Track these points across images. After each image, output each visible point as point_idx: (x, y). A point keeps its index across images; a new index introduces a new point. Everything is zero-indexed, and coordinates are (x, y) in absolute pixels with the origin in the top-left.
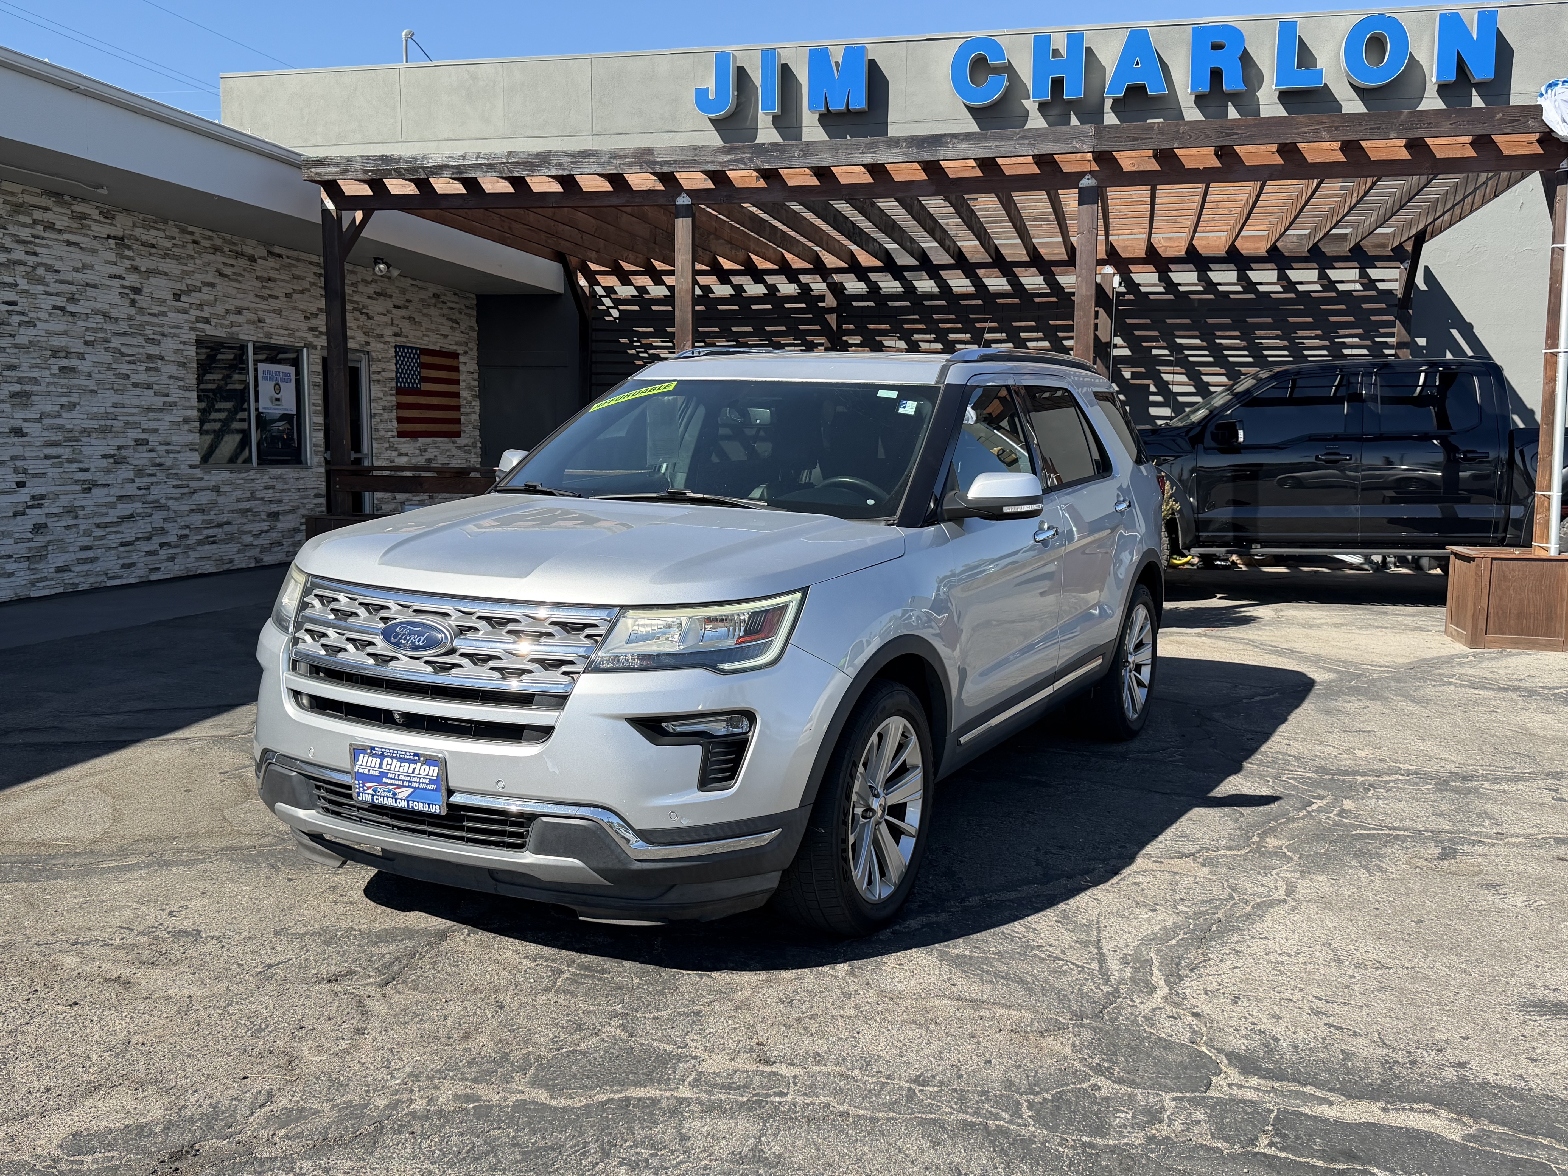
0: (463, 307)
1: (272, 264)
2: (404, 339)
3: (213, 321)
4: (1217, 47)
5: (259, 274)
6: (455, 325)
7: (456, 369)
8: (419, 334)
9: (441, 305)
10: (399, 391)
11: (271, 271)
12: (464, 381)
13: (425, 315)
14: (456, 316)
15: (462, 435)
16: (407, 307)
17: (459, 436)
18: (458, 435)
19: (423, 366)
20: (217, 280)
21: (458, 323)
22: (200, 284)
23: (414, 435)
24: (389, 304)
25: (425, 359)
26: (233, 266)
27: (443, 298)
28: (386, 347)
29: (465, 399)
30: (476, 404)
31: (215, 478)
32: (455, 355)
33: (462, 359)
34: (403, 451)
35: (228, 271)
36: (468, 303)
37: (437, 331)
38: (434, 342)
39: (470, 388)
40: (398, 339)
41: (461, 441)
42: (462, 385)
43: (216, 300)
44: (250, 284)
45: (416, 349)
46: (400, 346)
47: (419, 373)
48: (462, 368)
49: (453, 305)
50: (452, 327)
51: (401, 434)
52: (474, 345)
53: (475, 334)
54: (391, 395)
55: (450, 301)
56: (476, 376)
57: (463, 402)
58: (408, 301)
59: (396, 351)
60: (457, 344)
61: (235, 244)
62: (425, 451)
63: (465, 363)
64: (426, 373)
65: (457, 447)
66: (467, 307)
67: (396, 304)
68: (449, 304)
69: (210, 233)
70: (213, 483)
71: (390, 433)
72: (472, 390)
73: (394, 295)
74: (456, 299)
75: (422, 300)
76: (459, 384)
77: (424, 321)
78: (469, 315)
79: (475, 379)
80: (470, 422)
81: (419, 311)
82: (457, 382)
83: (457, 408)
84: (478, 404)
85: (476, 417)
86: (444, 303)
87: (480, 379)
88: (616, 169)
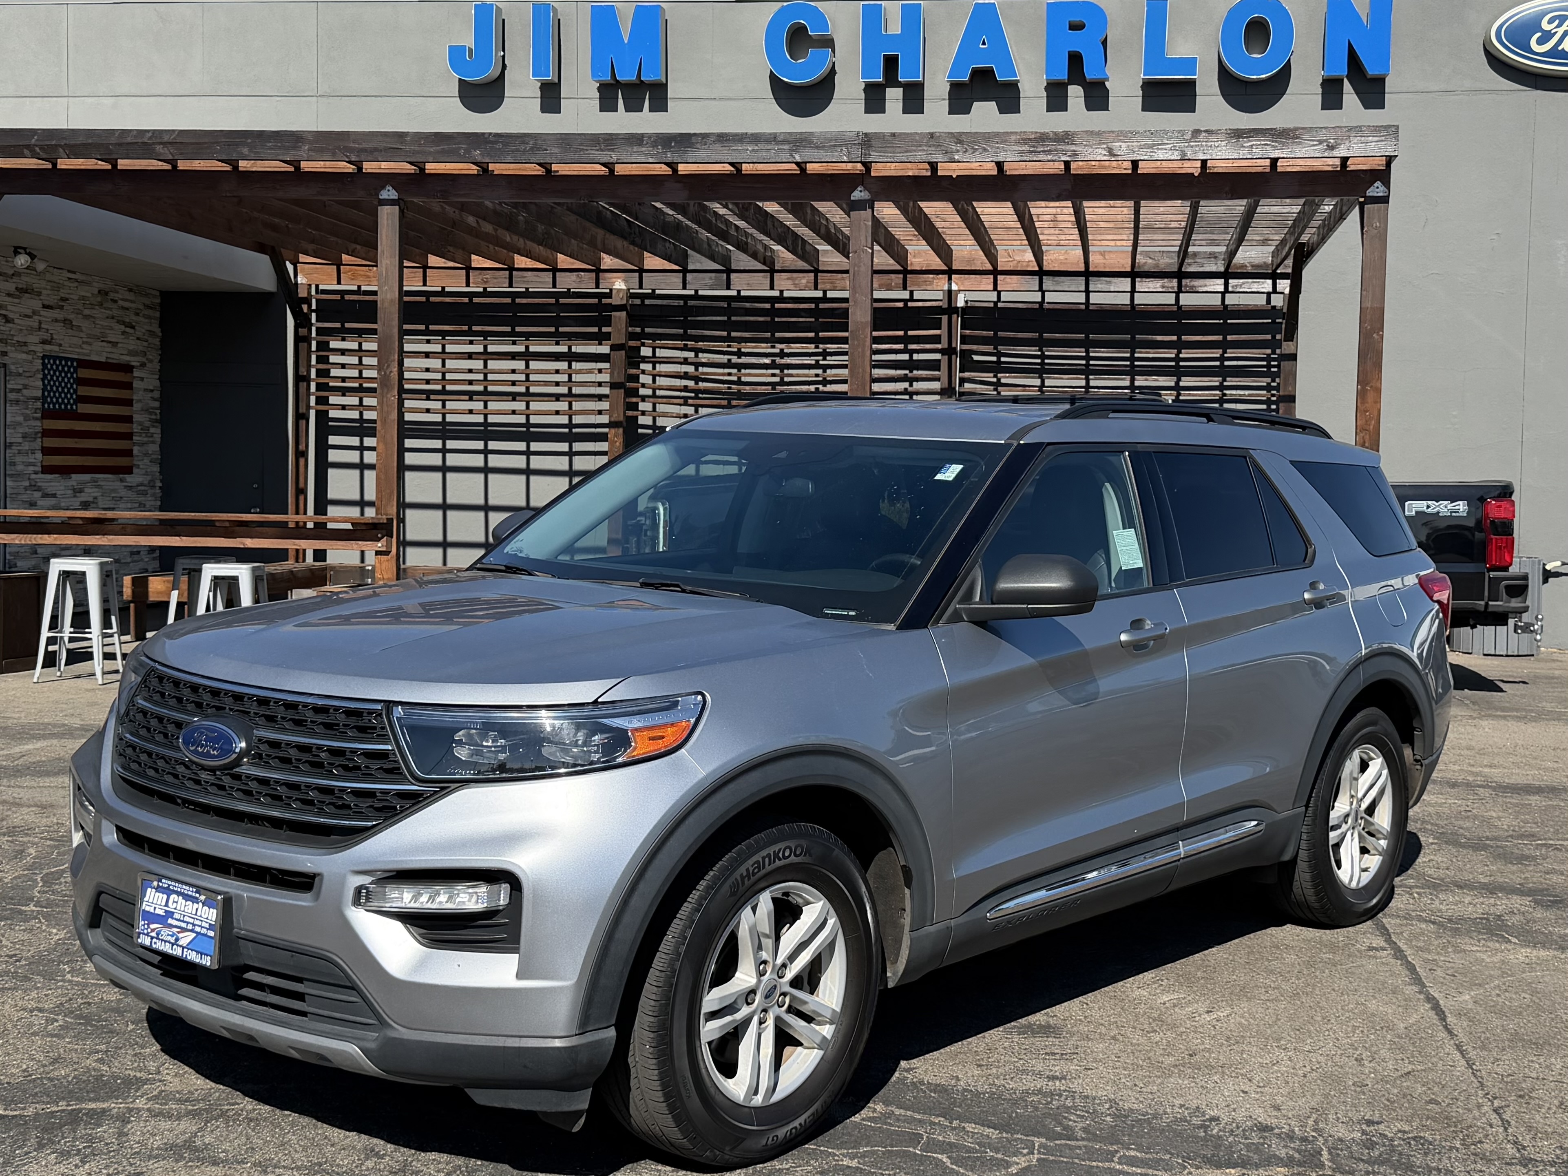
0: (141, 307)
2: (56, 348)
4: (1076, 27)
6: (128, 330)
7: (129, 386)
8: (78, 341)
9: (109, 305)
10: (47, 414)
12: (139, 401)
13: (87, 317)
14: (131, 318)
15: (135, 470)
16: (62, 307)
17: (131, 473)
18: (129, 470)
19: (81, 382)
21: (133, 327)
23: (65, 471)
24: (36, 304)
25: (84, 373)
27: (112, 295)
28: (30, 357)
29: (140, 423)
30: (156, 431)
32: (127, 368)
33: (136, 373)
34: (50, 491)
36: (147, 301)
37: (102, 338)
38: (98, 353)
39: (147, 410)
40: (48, 347)
41: (131, 479)
42: (137, 406)
45: (72, 360)
46: (49, 357)
47: (75, 391)
48: (136, 384)
49: (126, 304)
50: (123, 333)
51: (47, 470)
52: (154, 356)
53: (157, 341)
54: (36, 419)
55: (122, 300)
56: (157, 394)
57: (136, 428)
58: (63, 299)
59: (43, 364)
60: (132, 353)
62: (81, 491)
63: (142, 379)
64: (84, 391)
65: (126, 487)
66: (147, 307)
67: (46, 303)
68: (120, 303)
71: (31, 468)
72: (151, 413)
73: (44, 292)
74: (131, 296)
75: (83, 298)
76: (132, 406)
77: (85, 324)
78: (149, 317)
79: (155, 400)
80: (146, 454)
81: (79, 312)
82: (129, 403)
83: (129, 436)
84: (159, 431)
85: (154, 448)
86: (115, 301)
87: (162, 399)
88: (303, 155)
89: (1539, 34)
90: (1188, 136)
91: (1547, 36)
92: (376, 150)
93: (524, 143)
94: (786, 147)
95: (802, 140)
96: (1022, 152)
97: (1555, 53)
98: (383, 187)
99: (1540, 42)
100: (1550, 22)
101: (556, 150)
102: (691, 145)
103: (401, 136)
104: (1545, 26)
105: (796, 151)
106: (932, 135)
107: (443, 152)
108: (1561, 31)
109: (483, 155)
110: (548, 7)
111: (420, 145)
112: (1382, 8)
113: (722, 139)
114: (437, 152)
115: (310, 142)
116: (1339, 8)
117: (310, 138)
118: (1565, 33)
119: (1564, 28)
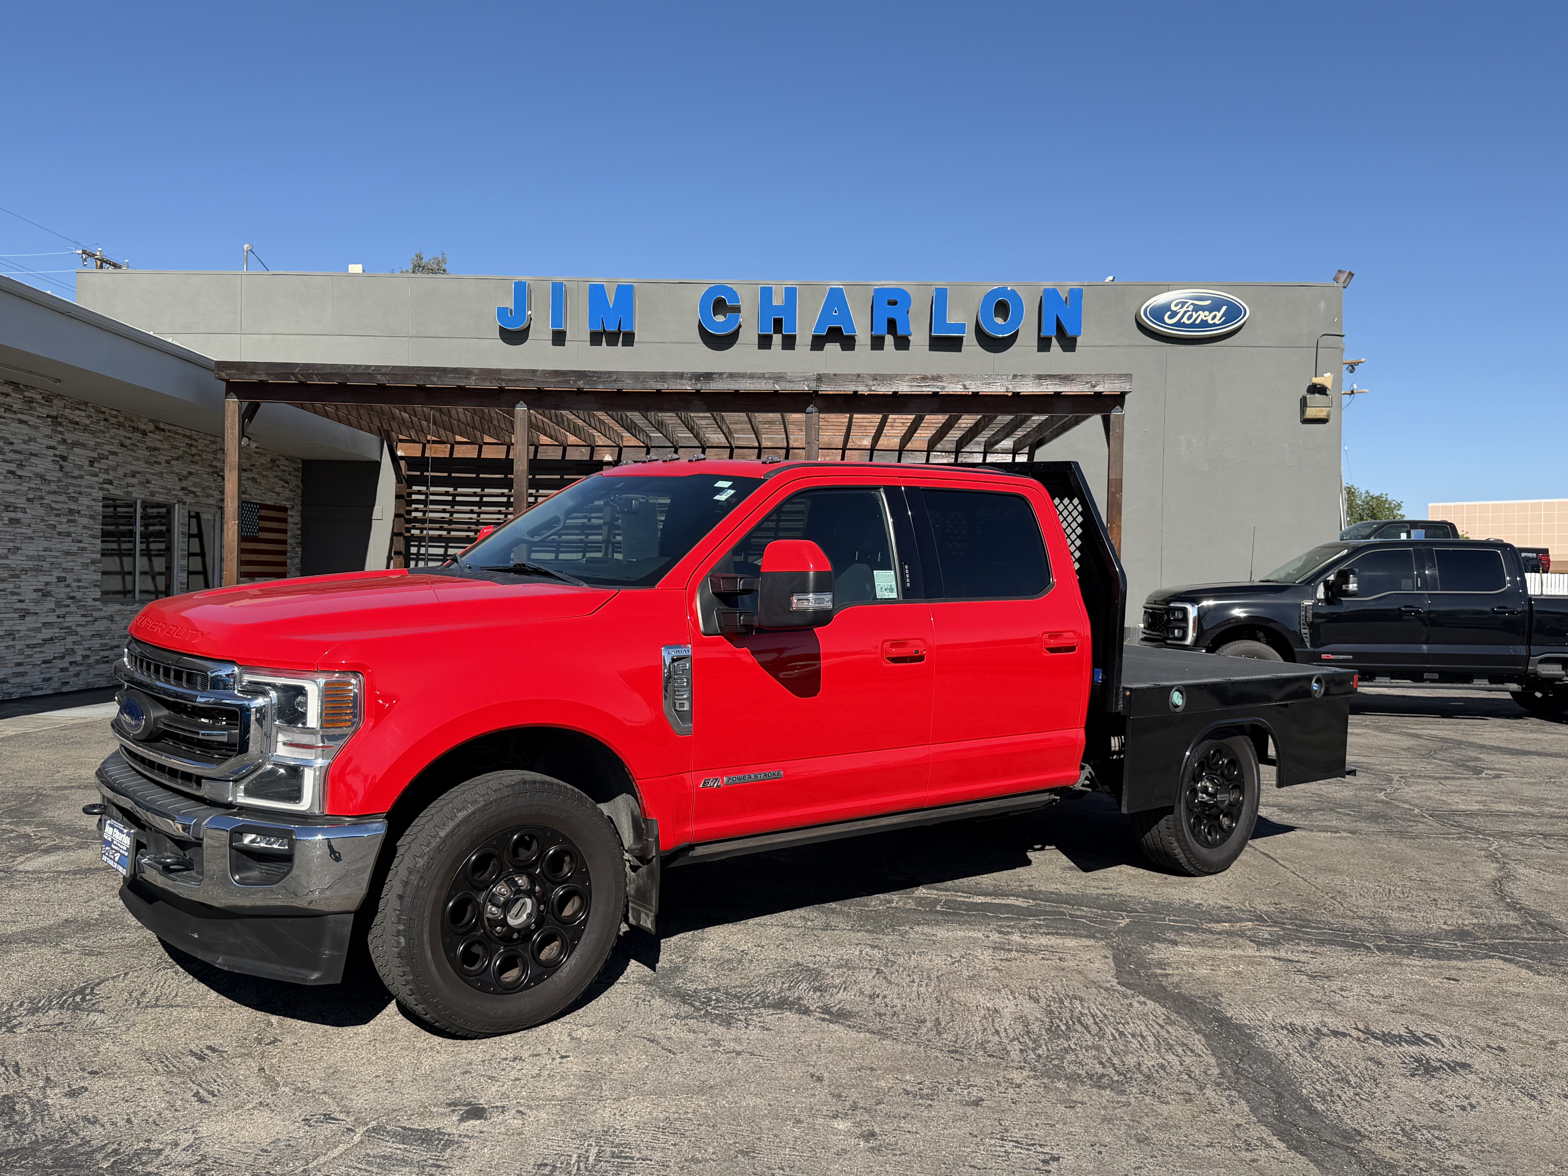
0: (292, 470)
1: (158, 437)
2: (248, 497)
3: (115, 483)
4: (893, 303)
5: (148, 445)
6: (286, 485)
7: (285, 521)
8: (260, 492)
9: (276, 468)
10: (241, 539)
11: (158, 443)
12: (291, 530)
13: (264, 476)
14: (287, 477)
15: (288, 576)
16: (251, 470)
18: (283, 576)
19: (262, 518)
20: (120, 450)
21: (288, 483)
22: (107, 453)
23: (252, 576)
25: (264, 513)
26: (130, 438)
27: (277, 463)
29: (291, 545)
30: (299, 549)
31: (109, 609)
32: (284, 509)
33: (289, 513)
35: (127, 442)
36: (295, 466)
37: (272, 490)
38: (270, 499)
39: (294, 536)
40: (243, 496)
42: (289, 533)
43: (118, 465)
44: (142, 453)
45: (257, 504)
46: (244, 502)
47: (259, 524)
48: (289, 519)
49: (284, 468)
50: (283, 487)
51: (243, 575)
52: (298, 501)
53: (300, 491)
55: (284, 465)
56: (299, 526)
57: (289, 548)
58: (253, 465)
60: (288, 500)
61: (132, 421)
63: (292, 516)
64: (264, 524)
66: (295, 470)
67: (244, 468)
68: (282, 467)
69: (116, 413)
70: (109, 613)
72: (297, 538)
74: (286, 463)
75: (262, 464)
76: (286, 533)
77: (263, 481)
78: (296, 476)
79: (299, 529)
80: (293, 565)
81: (259, 473)
82: (284, 531)
83: (284, 553)
84: (300, 549)
85: (297, 560)
86: (278, 466)
87: (302, 529)
88: (471, 383)
89: (1169, 313)
90: (1011, 377)
91: (1173, 314)
92: (518, 380)
93: (610, 377)
94: (771, 381)
95: (780, 377)
96: (912, 386)
97: (1179, 324)
98: (518, 402)
99: (1170, 317)
100: (1176, 305)
101: (630, 382)
102: (713, 379)
103: (534, 372)
104: (1173, 308)
105: (777, 384)
106: (859, 375)
107: (559, 382)
108: (1182, 311)
109: (584, 383)
110: (561, 284)
111: (546, 377)
112: (1076, 295)
113: (732, 376)
114: (556, 382)
115: (476, 375)
116: (1050, 295)
117: (476, 372)
118: (1186, 312)
119: (1185, 309)
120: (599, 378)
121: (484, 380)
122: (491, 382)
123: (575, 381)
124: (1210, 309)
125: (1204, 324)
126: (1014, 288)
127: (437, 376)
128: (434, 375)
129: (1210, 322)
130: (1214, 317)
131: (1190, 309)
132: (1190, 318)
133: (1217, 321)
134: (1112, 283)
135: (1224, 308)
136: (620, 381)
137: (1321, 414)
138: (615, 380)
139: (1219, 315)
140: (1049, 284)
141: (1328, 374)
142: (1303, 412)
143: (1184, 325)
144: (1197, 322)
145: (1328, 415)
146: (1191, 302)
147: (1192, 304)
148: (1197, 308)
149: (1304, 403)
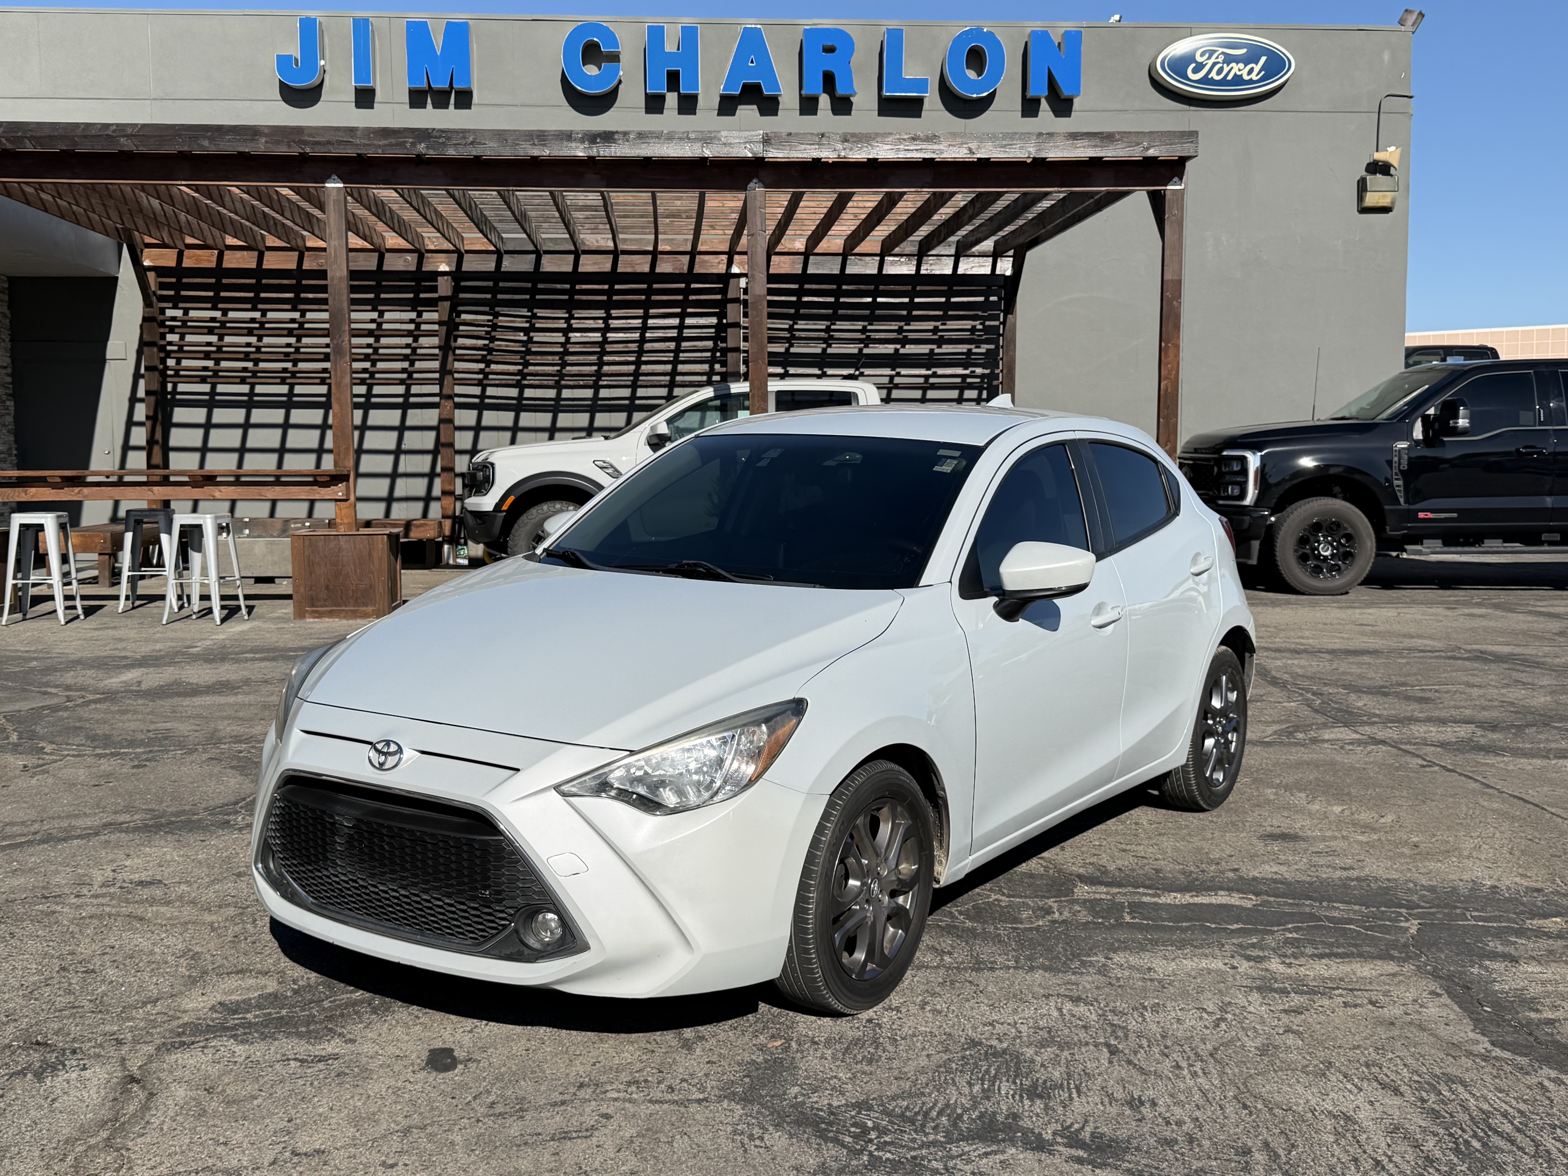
4: (829, 50)
29: (0, 397)
30: (10, 404)
52: (6, 335)
72: (6, 388)
78: (1, 301)
79: (9, 375)
85: (10, 420)
87: (14, 375)
88: (260, 147)
89: (1193, 65)
91: (1199, 67)
92: (329, 143)
94: (699, 144)
96: (900, 152)
97: (1206, 80)
98: (329, 177)
99: (1195, 71)
100: (1202, 55)
102: (614, 141)
103: (353, 130)
104: (1199, 59)
106: (823, 135)
107: (390, 145)
108: (1210, 63)
109: (427, 148)
110: (366, 20)
111: (369, 139)
112: (1073, 39)
113: (642, 136)
114: (385, 145)
115: (266, 135)
116: (1042, 37)
117: (266, 131)
118: (1214, 64)
119: (1213, 60)
120: (449, 139)
121: (278, 143)
122: (289, 146)
123: (413, 144)
124: (1246, 60)
125: (1238, 80)
126: (990, 29)
127: (208, 138)
128: (204, 137)
129: (1246, 77)
130: (1251, 72)
131: (1220, 60)
132: (1219, 72)
133: (1254, 76)
134: (1119, 25)
135: (1263, 59)
136: (479, 143)
137: (1383, 200)
138: (472, 143)
139: (1257, 68)
140: (1036, 25)
141: (1393, 148)
142: (1361, 198)
143: (1213, 82)
144: (1230, 77)
145: (1393, 203)
146: (1221, 50)
147: (1223, 53)
148: (1229, 59)
149: (1362, 187)
